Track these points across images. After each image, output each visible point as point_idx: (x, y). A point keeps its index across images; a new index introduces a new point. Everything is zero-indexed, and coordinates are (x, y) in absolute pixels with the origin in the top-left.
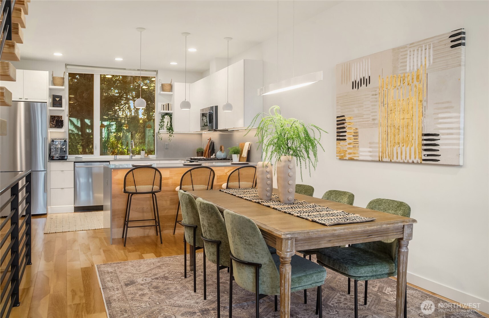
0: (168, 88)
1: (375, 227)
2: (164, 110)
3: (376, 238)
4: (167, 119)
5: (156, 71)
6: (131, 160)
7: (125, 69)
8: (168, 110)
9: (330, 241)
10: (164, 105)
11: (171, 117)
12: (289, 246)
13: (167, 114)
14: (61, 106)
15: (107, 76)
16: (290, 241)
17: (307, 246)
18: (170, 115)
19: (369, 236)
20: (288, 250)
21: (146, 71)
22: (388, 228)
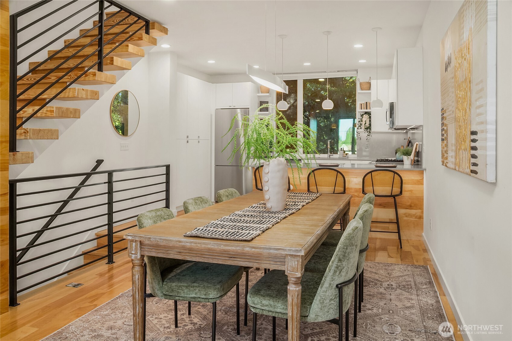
0: (365, 86)
1: (233, 248)
2: (361, 109)
3: (241, 263)
4: (366, 117)
5: (357, 71)
6: (329, 158)
7: (325, 72)
8: (367, 109)
9: (180, 252)
10: (361, 104)
11: (370, 116)
12: (134, 248)
13: (366, 113)
14: (267, 110)
15: (319, 80)
16: (134, 244)
17: (154, 253)
18: (369, 114)
19: (231, 257)
20: (133, 252)
21: (346, 71)
22: (261, 254)
